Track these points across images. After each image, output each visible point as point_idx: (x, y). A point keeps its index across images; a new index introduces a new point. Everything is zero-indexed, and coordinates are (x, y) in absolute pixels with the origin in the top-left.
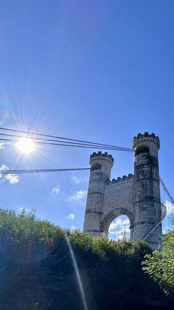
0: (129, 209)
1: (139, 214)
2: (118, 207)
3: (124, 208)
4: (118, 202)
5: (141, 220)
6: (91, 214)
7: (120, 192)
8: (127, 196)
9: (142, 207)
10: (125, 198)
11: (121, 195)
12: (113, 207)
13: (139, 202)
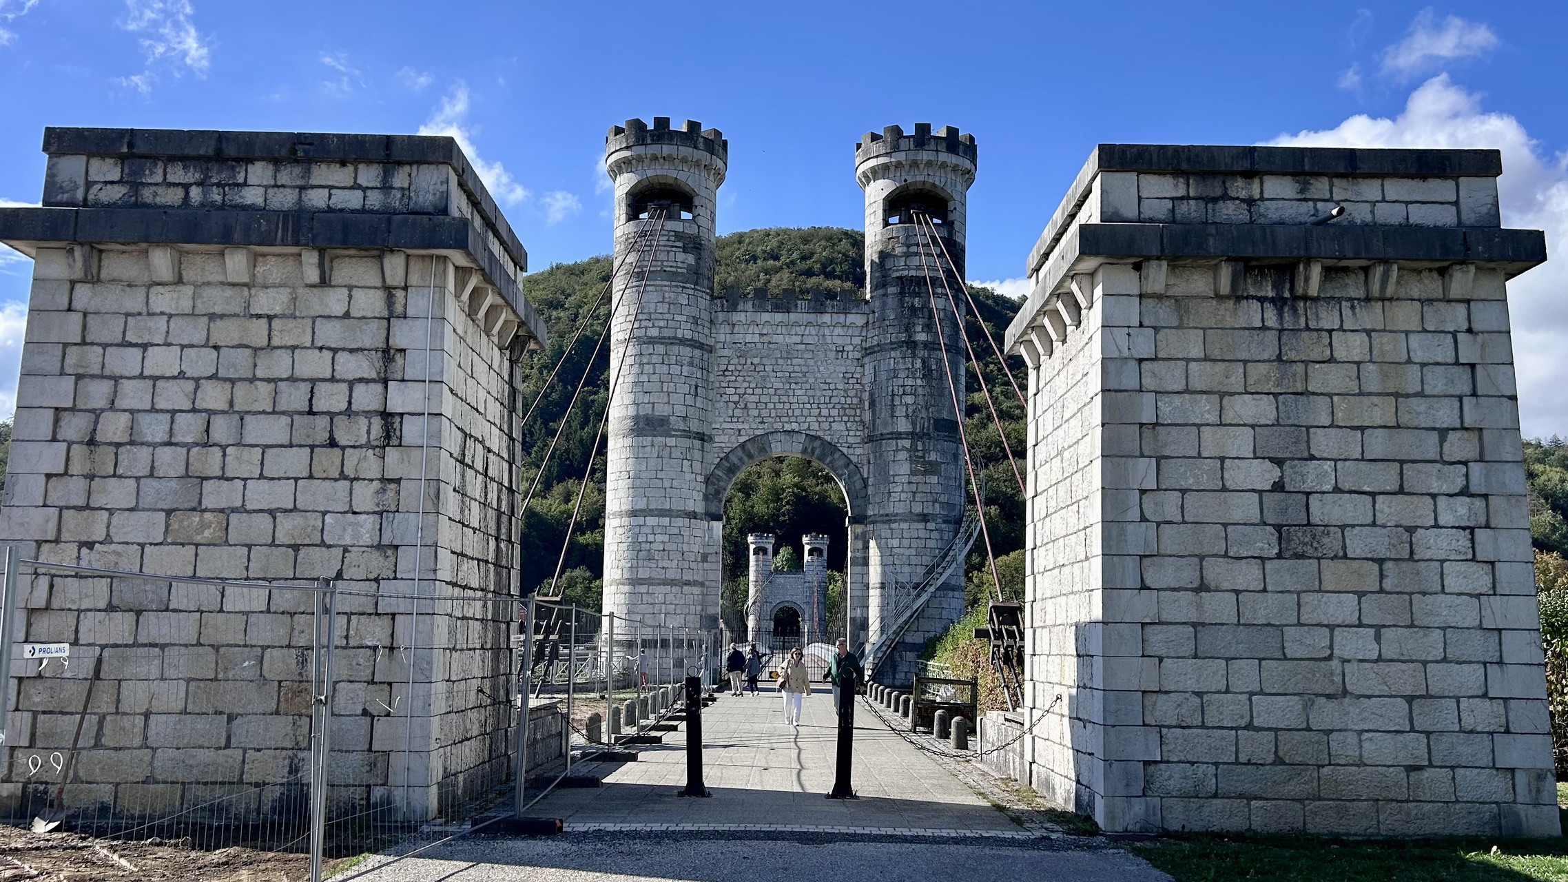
0: (846, 445)
1: (909, 483)
2: (787, 427)
3: (819, 437)
4: (787, 406)
5: (917, 508)
6: (671, 441)
7: (795, 361)
8: (832, 386)
9: (921, 457)
10: (824, 392)
11: (805, 376)
12: (762, 422)
13: (913, 435)
